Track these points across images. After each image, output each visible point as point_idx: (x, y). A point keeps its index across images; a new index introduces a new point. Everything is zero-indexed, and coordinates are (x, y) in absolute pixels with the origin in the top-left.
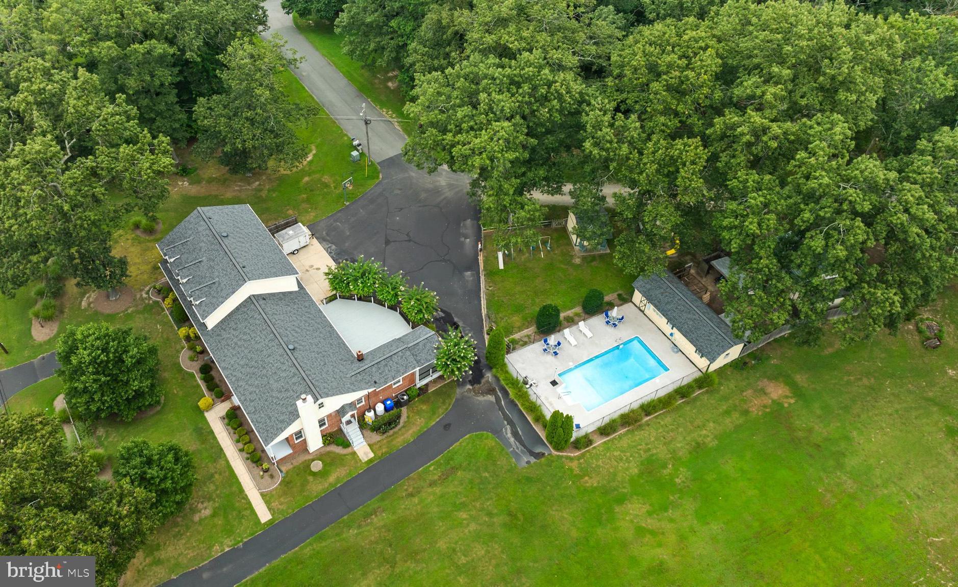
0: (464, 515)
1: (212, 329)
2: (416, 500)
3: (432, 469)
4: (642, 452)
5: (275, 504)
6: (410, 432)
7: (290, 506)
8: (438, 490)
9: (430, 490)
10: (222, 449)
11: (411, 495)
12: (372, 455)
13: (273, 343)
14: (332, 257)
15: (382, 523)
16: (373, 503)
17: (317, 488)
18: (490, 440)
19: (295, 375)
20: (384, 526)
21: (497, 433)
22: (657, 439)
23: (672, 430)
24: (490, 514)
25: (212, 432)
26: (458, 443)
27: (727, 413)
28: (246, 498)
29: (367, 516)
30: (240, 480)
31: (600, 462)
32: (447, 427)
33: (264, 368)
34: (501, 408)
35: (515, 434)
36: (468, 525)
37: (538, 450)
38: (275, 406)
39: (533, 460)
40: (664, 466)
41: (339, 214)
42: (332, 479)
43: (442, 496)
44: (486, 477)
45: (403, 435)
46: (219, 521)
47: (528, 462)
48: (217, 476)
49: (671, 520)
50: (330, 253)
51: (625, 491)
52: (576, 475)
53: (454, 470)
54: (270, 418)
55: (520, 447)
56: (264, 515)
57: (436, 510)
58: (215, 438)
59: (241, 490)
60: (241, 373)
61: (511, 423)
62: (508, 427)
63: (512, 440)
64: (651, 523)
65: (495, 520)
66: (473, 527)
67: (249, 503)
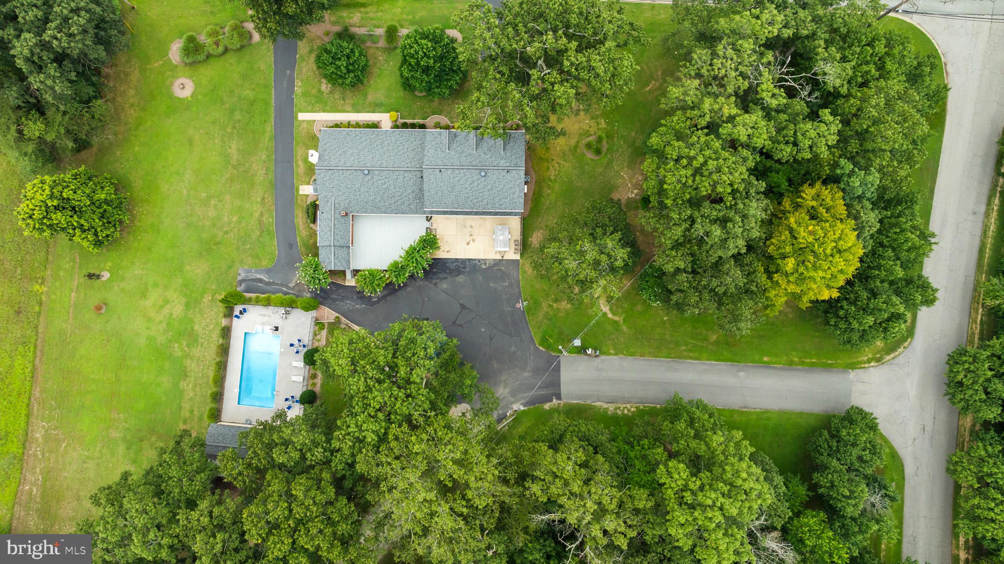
0: (235, 219)
2: (259, 200)
3: (270, 219)
4: (203, 341)
5: (305, 125)
6: (301, 224)
7: (299, 133)
8: (257, 215)
9: (259, 210)
10: (358, 112)
11: (263, 199)
12: (301, 193)
14: (474, 260)
15: (258, 173)
16: (271, 176)
17: (299, 152)
18: (266, 263)
19: (345, 163)
20: (256, 175)
21: (268, 271)
22: (204, 356)
23: (203, 370)
24: (226, 233)
25: (373, 112)
26: (276, 244)
27: (192, 412)
28: (319, 111)
29: (267, 169)
31: (213, 313)
32: (291, 246)
34: (282, 285)
35: (260, 281)
36: (228, 217)
37: (243, 286)
39: (239, 278)
40: (188, 345)
41: (517, 291)
42: (301, 163)
43: (252, 215)
44: (246, 245)
45: (302, 218)
46: (314, 91)
47: (240, 274)
48: (342, 102)
49: (160, 322)
50: (479, 260)
51: (190, 313)
52: (215, 294)
53: (262, 232)
54: (335, 139)
55: (251, 277)
56: (302, 116)
57: (247, 207)
58: (368, 112)
59: (324, 111)
61: (268, 284)
62: (267, 280)
63: (258, 276)
64: (166, 311)
65: (221, 233)
66: (226, 219)
67: (315, 112)
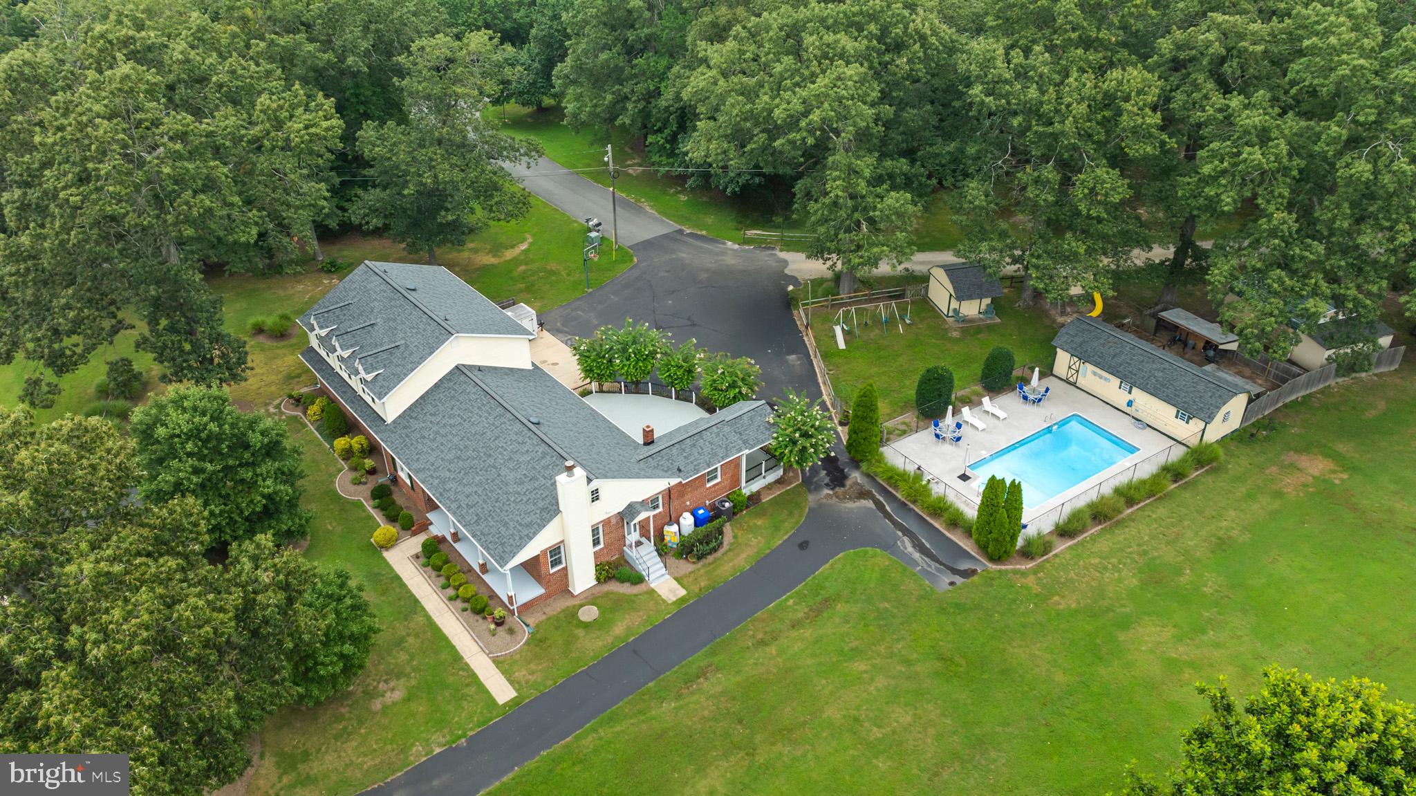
0: (860, 666)
1: (394, 422)
2: (773, 650)
3: (791, 603)
4: (1135, 556)
5: (521, 674)
6: (743, 556)
7: (544, 677)
8: (807, 633)
9: (794, 634)
10: (417, 601)
11: (763, 643)
12: (682, 592)
13: (502, 420)
15: (718, 689)
16: (698, 660)
17: (593, 647)
18: (879, 558)
19: (544, 455)
20: (723, 693)
21: (889, 547)
22: (1153, 537)
23: (1173, 525)
24: (908, 662)
25: (398, 578)
26: (827, 566)
27: (1249, 497)
28: (467, 668)
29: (689, 681)
30: (454, 643)
31: (1072, 574)
32: (803, 545)
33: (490, 455)
34: (887, 515)
35: (920, 548)
36: (872, 680)
37: (964, 565)
38: (513, 505)
39: (959, 580)
40: (1179, 572)
41: (580, 303)
42: (619, 629)
43: (816, 642)
44: (886, 609)
45: (732, 560)
46: (420, 707)
47: (952, 584)
48: (411, 640)
49: (1217, 645)
50: (571, 346)
51: (1128, 610)
52: (1037, 595)
53: (828, 602)
54: (506, 524)
55: (932, 563)
56: (502, 691)
57: (809, 662)
58: (403, 585)
59: (457, 658)
60: (449, 470)
61: (906, 532)
62: (906, 539)
63: (917, 556)
64: (1184, 651)
65: (918, 668)
66: (881, 682)
67: (473, 675)
